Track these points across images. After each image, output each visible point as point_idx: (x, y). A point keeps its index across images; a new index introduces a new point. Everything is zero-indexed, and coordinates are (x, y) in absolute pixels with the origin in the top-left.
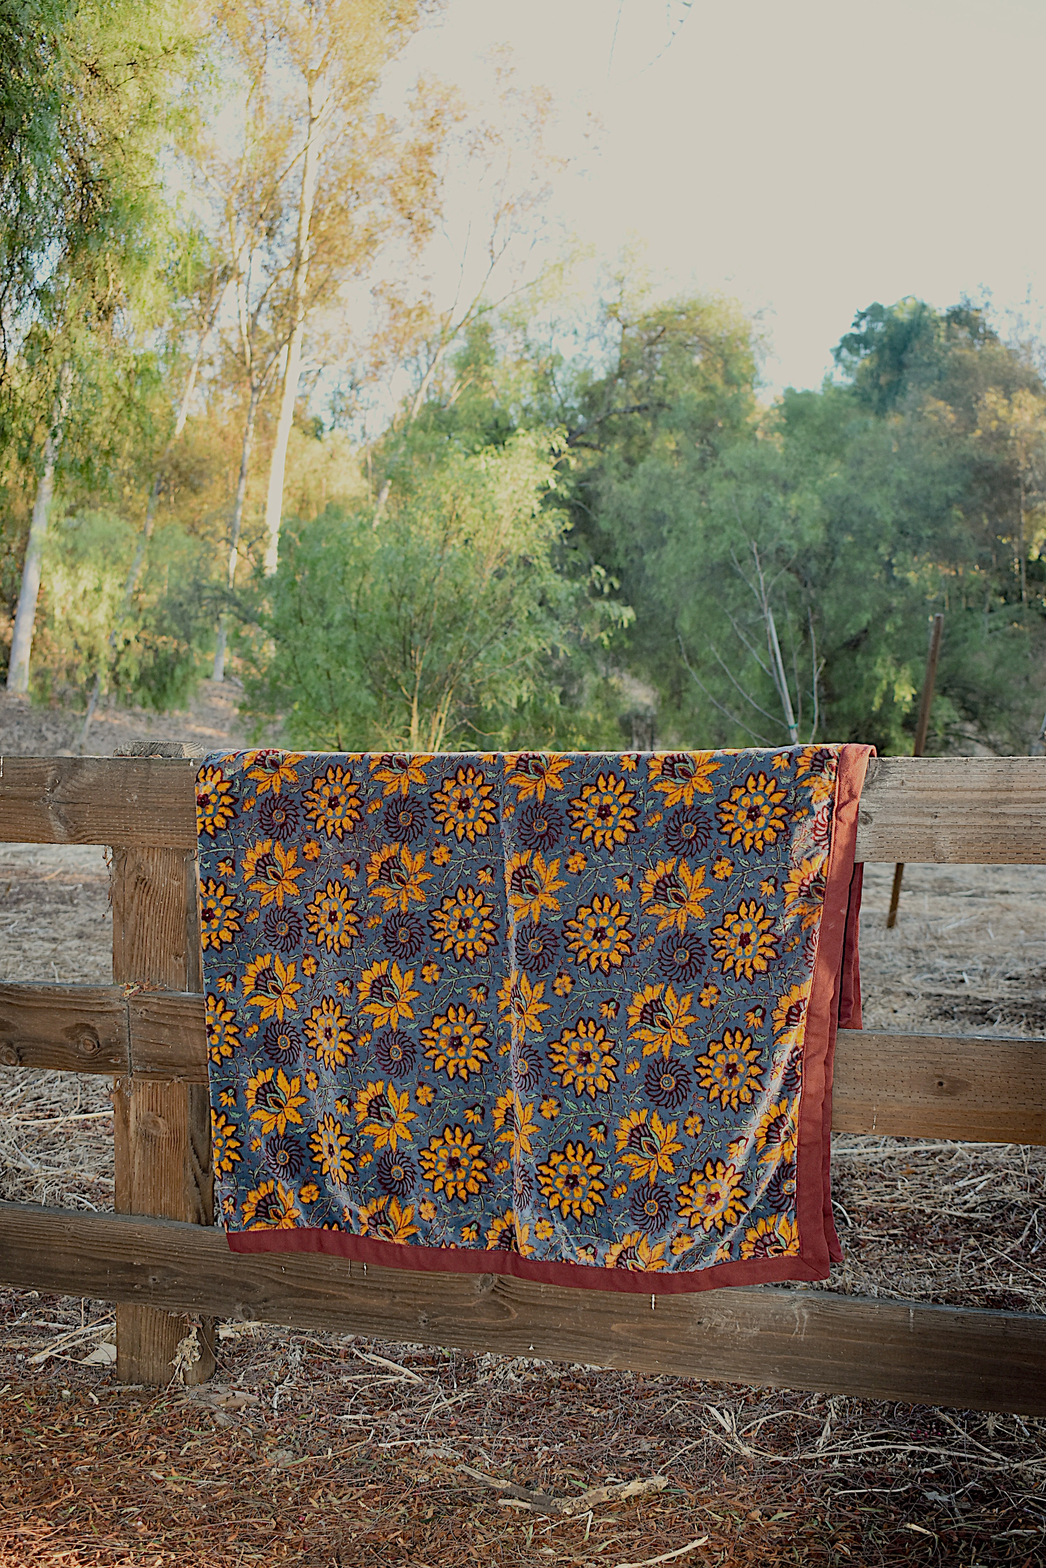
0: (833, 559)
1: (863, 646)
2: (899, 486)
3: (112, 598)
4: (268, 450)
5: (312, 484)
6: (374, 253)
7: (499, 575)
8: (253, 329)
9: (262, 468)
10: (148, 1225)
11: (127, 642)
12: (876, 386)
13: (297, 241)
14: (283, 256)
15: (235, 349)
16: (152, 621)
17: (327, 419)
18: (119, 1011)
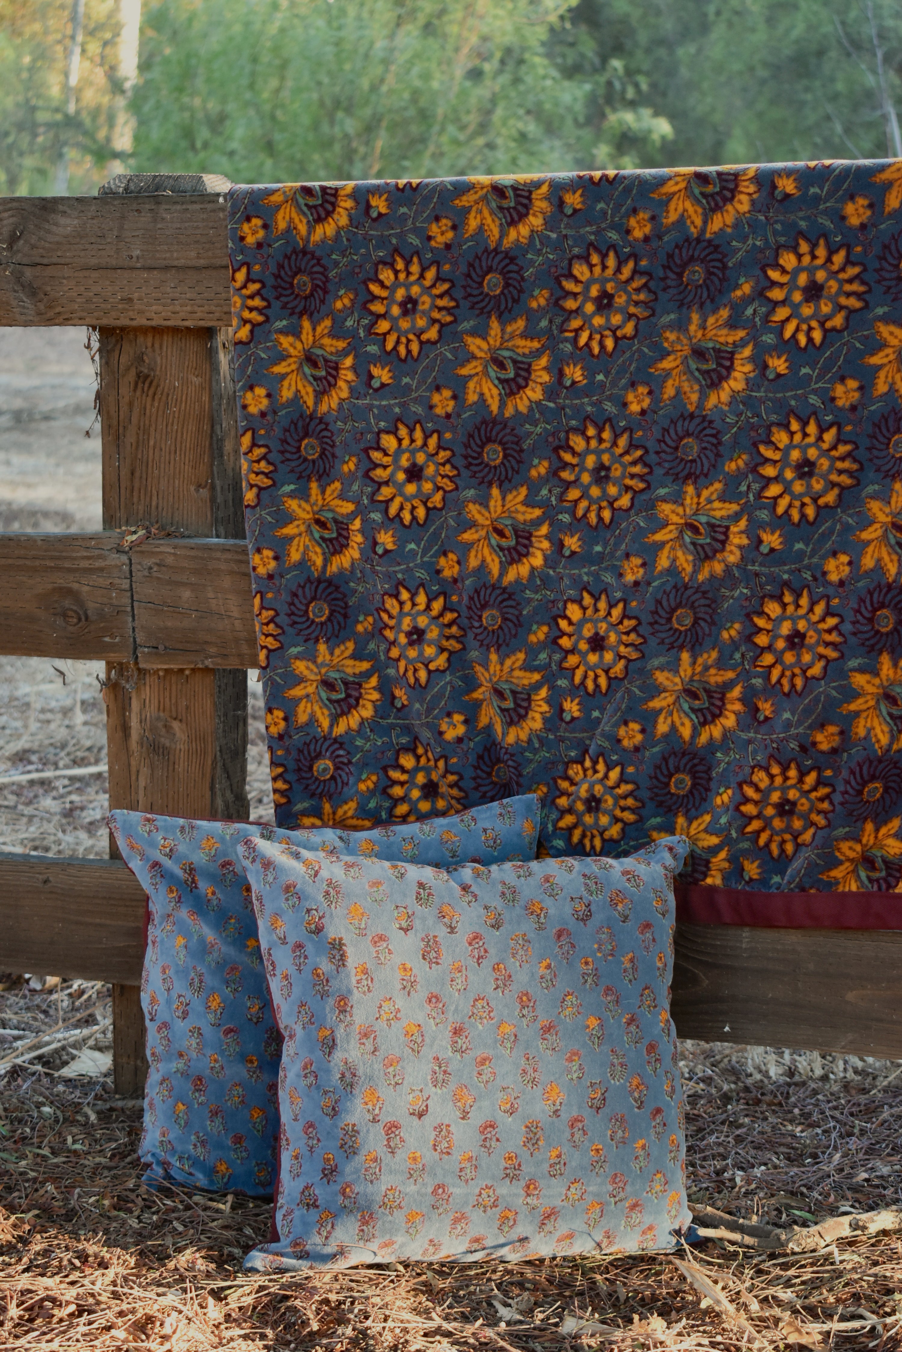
7: (475, 75)
18: (116, 566)
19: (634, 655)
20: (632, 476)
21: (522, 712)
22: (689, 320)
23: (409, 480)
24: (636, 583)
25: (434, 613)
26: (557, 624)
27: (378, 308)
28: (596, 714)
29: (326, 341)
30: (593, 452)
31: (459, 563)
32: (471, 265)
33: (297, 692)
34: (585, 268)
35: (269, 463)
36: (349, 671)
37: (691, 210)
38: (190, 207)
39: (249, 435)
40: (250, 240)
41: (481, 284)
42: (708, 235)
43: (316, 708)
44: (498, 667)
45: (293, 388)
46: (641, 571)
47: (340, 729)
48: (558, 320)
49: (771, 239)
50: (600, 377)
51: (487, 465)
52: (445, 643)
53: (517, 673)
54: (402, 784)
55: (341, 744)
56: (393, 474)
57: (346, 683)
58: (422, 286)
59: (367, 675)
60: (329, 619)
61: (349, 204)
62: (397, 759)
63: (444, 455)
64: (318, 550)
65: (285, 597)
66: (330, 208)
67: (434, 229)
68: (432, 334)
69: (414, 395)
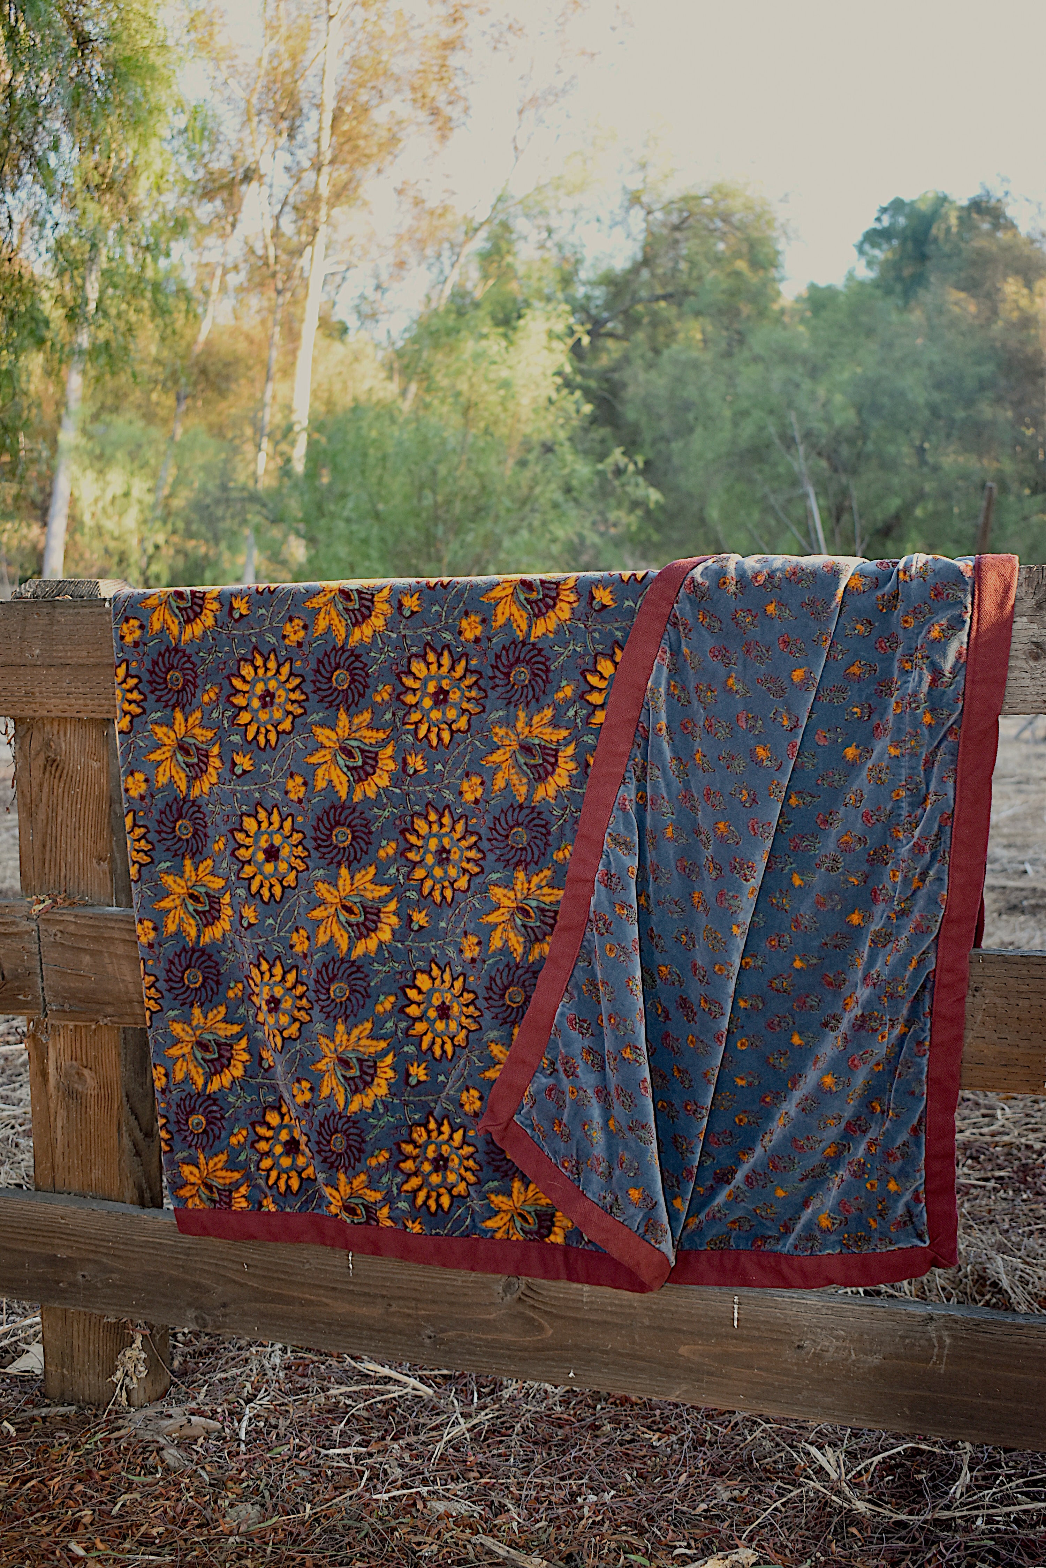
0: (864, 443)
1: (895, 533)
2: (931, 366)
3: (140, 502)
4: (294, 352)
5: (337, 387)
6: (396, 152)
7: (522, 463)
8: (276, 233)
9: (287, 372)
10: (74, 1207)
11: (157, 547)
12: (899, 278)
13: (318, 141)
14: (304, 158)
15: (260, 252)
16: (181, 525)
17: (352, 322)
18: (27, 932)
19: (473, 1027)
20: (469, 860)
21: (369, 1079)
22: (516, 718)
23: (268, 860)
24: (473, 960)
25: (289, 985)
26: (405, 994)
27: (240, 701)
28: (442, 1078)
29: (197, 731)
30: (435, 836)
31: (308, 938)
32: (320, 661)
33: (175, 1051)
34: (422, 666)
35: (148, 842)
36: (222, 1033)
37: (517, 615)
38: (81, 611)
39: (131, 815)
40: (129, 639)
41: (330, 680)
42: (532, 639)
43: (191, 1067)
44: (345, 1037)
45: (168, 774)
46: (477, 949)
47: (214, 1087)
48: (401, 713)
49: (590, 647)
50: (439, 767)
51: (336, 847)
52: (296, 1014)
53: (364, 1042)
54: (267, 1139)
55: (215, 1100)
56: (254, 854)
57: (219, 1045)
58: (278, 680)
59: (238, 1037)
60: (203, 985)
61: (215, 606)
62: (264, 1116)
63: (297, 837)
64: (192, 921)
65: (163, 964)
66: (198, 610)
67: (288, 629)
68: (286, 725)
69: (272, 781)
